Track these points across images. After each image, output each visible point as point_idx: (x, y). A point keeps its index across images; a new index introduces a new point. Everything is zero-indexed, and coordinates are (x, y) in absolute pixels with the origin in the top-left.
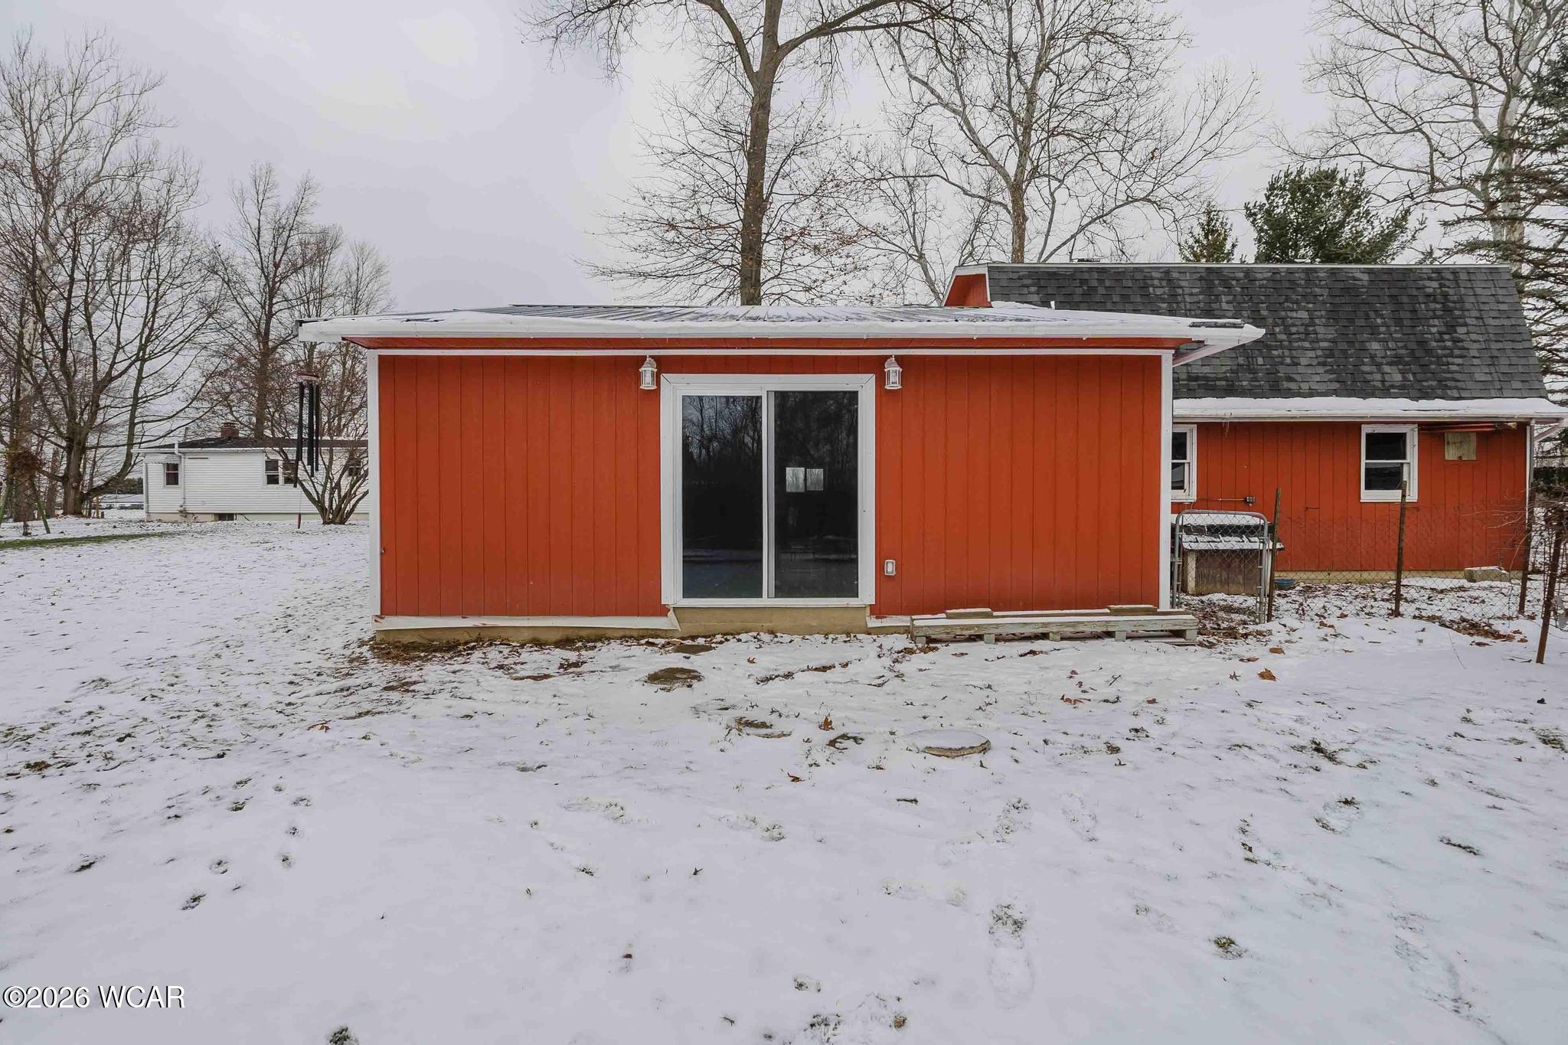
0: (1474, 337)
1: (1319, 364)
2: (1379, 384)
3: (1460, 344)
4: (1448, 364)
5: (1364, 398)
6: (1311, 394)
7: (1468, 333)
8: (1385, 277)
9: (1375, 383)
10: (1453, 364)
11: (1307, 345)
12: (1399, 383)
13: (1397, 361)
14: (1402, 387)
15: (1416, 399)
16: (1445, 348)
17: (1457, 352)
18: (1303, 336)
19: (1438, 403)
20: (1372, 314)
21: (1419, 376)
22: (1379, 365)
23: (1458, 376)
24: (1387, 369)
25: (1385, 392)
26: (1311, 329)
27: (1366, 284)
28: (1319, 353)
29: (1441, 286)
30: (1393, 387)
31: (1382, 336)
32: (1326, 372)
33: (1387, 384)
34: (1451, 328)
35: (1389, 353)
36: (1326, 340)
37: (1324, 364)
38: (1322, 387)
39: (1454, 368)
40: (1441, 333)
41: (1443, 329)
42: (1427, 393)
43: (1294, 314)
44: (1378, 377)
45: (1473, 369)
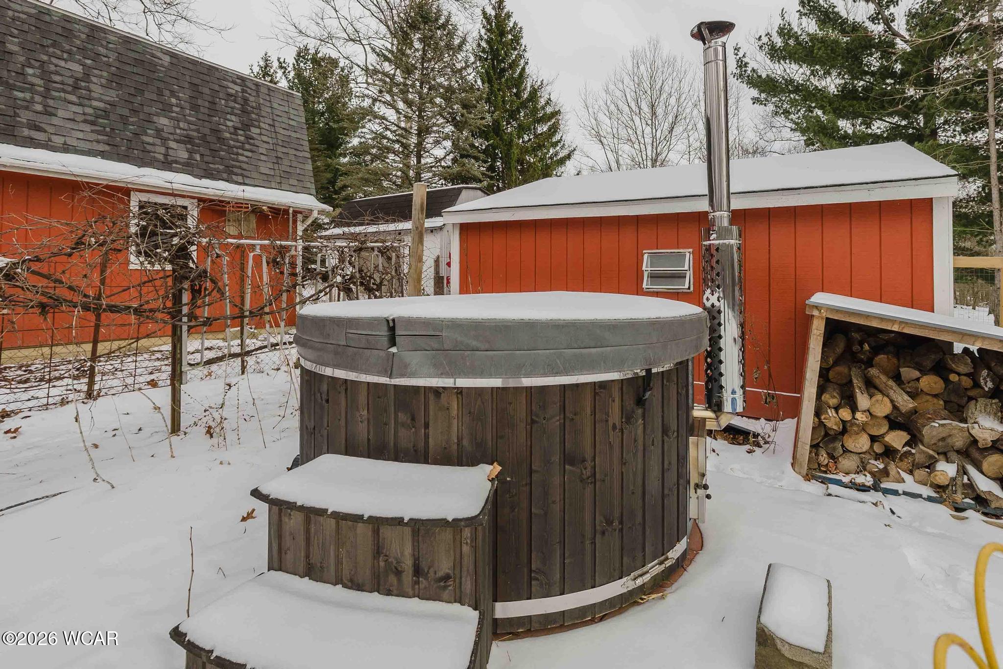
0: (265, 138)
1: (85, 121)
2: (161, 157)
3: (252, 141)
4: (237, 154)
5: (139, 167)
6: (66, 149)
7: (261, 134)
8: (190, 66)
9: (156, 155)
10: (242, 155)
11: (73, 98)
12: (186, 160)
13: (187, 140)
14: (187, 164)
15: (200, 177)
16: (238, 141)
17: (247, 146)
18: (69, 89)
19: (221, 185)
20: (167, 93)
21: (206, 159)
22: (164, 140)
23: (245, 166)
24: (172, 144)
25: (167, 164)
27: (166, 64)
28: (89, 111)
29: (243, 91)
30: (176, 162)
31: (174, 115)
33: (170, 158)
34: (246, 127)
35: (178, 131)
37: (93, 123)
38: (86, 146)
39: (241, 158)
40: (236, 128)
41: (239, 125)
42: (212, 174)
44: (162, 150)
45: (260, 164)
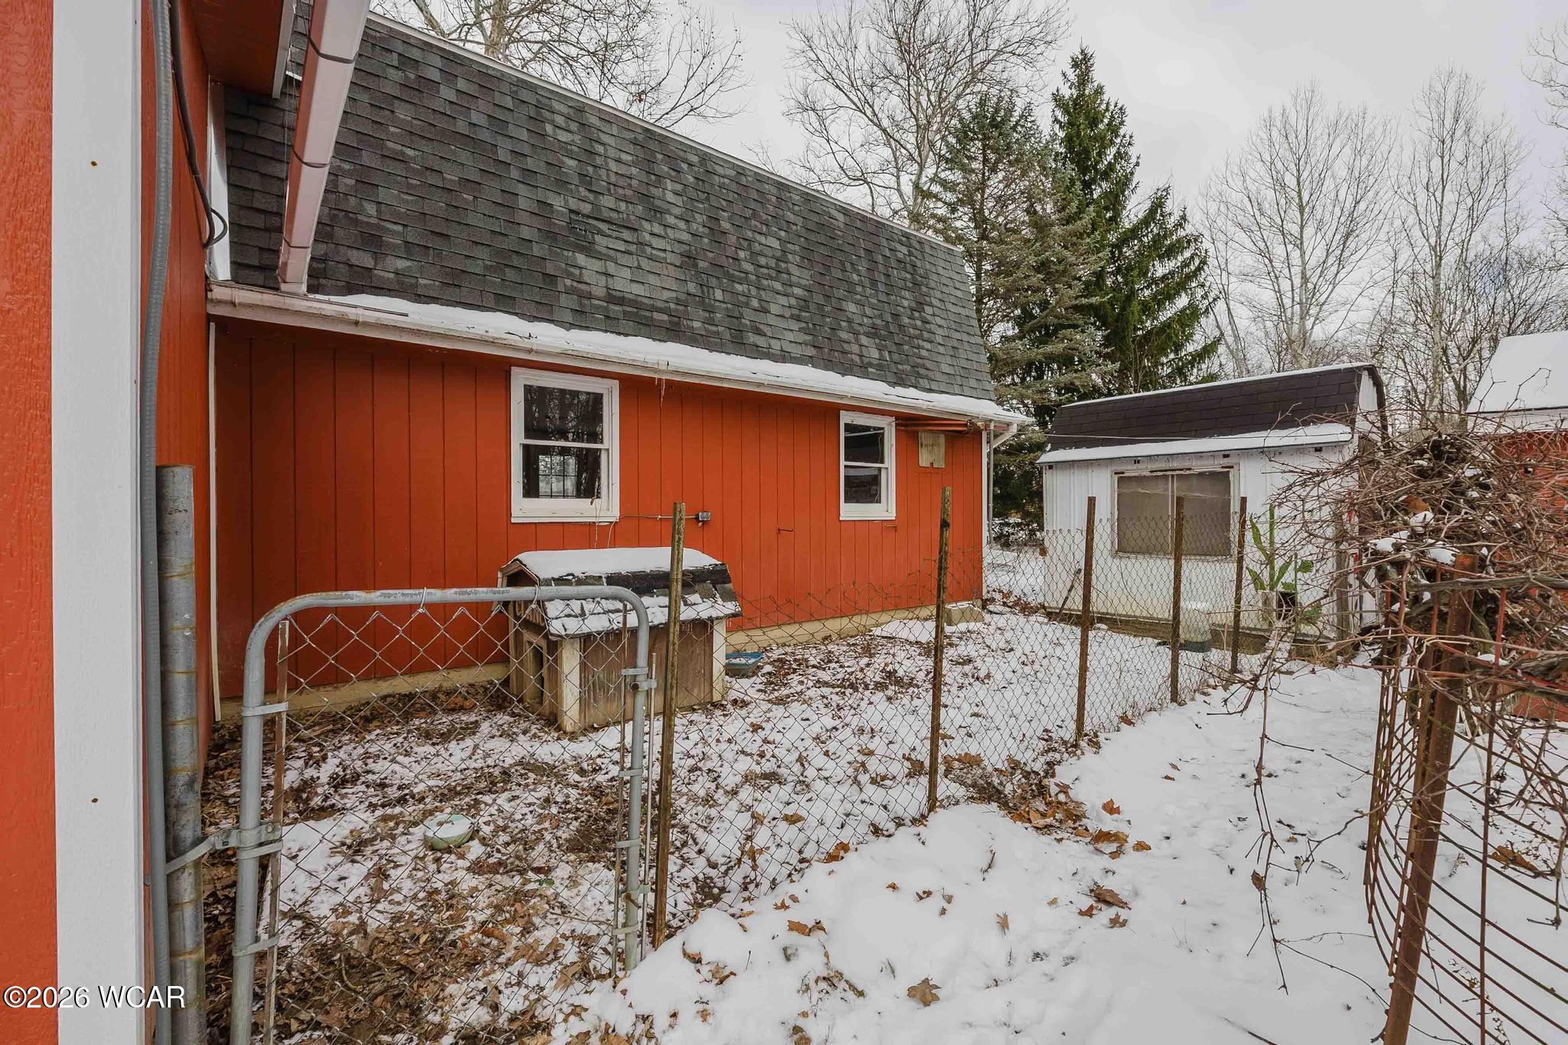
0: (938, 320)
1: (792, 317)
2: (857, 359)
3: (927, 326)
4: (919, 347)
5: (843, 375)
6: (783, 357)
7: (934, 315)
8: (859, 224)
9: (853, 356)
10: (923, 348)
11: (778, 286)
12: (877, 362)
13: (874, 333)
14: (879, 367)
15: (893, 384)
16: (915, 328)
17: (926, 335)
18: (773, 273)
19: (912, 392)
20: (848, 266)
21: (896, 357)
22: (856, 334)
23: (928, 364)
24: (864, 340)
25: (862, 370)
26: (783, 265)
27: (842, 226)
28: (793, 301)
29: (910, 254)
30: (870, 365)
31: (858, 297)
32: (800, 330)
33: (866, 360)
34: (920, 305)
35: (865, 320)
36: (799, 286)
37: (798, 319)
38: (796, 351)
39: (924, 353)
40: (912, 310)
41: (914, 305)
42: (902, 379)
43: (762, 239)
44: (855, 348)
45: (940, 359)
